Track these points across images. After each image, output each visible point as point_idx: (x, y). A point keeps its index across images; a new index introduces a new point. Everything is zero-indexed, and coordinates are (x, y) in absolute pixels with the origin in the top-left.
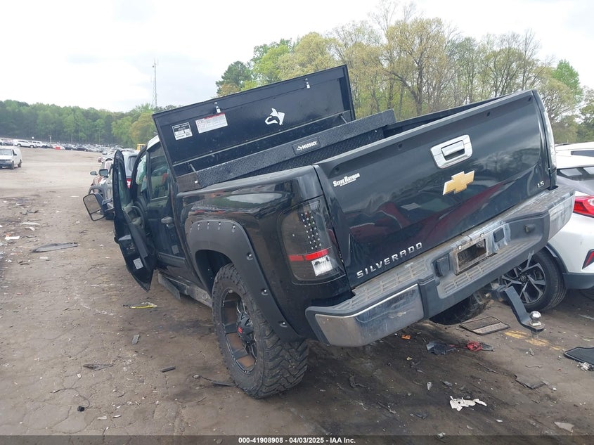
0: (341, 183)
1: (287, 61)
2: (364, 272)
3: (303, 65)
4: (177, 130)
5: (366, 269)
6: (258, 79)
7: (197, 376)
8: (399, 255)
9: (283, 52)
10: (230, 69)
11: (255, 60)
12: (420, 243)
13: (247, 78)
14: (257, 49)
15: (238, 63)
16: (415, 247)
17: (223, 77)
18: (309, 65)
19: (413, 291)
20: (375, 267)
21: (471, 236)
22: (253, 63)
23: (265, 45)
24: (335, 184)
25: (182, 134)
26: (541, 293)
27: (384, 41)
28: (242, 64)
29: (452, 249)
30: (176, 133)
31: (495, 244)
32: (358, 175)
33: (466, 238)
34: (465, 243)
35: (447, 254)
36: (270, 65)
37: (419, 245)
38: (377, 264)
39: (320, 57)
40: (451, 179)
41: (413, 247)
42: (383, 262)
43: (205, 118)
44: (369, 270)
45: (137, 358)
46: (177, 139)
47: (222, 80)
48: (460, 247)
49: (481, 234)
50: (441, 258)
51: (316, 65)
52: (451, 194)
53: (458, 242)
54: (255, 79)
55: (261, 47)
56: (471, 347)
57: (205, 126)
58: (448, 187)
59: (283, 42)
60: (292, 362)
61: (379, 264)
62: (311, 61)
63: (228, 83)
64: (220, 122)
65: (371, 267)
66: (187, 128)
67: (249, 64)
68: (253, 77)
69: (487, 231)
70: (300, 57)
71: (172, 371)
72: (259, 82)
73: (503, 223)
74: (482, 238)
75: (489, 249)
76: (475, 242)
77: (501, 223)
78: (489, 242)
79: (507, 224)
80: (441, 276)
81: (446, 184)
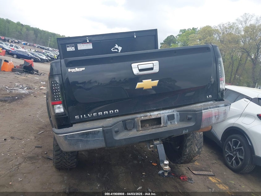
0: (73, 70)
1: (193, 37)
2: (80, 117)
3: (200, 40)
4: (68, 47)
5: (81, 116)
6: (179, 44)
7: (46, 152)
8: (103, 113)
9: (192, 33)
10: (168, 38)
11: (179, 35)
12: (118, 110)
13: (174, 43)
14: (181, 31)
15: (172, 36)
16: (114, 111)
17: (164, 41)
18: (202, 40)
19: (99, 132)
20: (87, 115)
21: (152, 114)
22: (178, 37)
23: (185, 29)
24: (69, 70)
25: (70, 49)
26: (240, 163)
27: (243, 33)
28: (174, 36)
29: (137, 118)
30: (68, 48)
31: (168, 121)
33: (148, 114)
34: (146, 116)
35: (133, 119)
36: (185, 38)
37: (117, 111)
38: (89, 115)
39: (209, 37)
40: (142, 82)
41: (112, 111)
42: (93, 115)
43: (82, 44)
44: (83, 116)
45: (33, 139)
46: (67, 51)
47: (163, 42)
48: (142, 118)
49: (163, 114)
50: (128, 120)
51: (206, 41)
52: (141, 89)
53: (142, 115)
54: (178, 43)
55: (183, 30)
56: (182, 178)
57: (81, 47)
58: (139, 85)
59: (193, 28)
60: (67, 155)
61: (90, 115)
62: (204, 38)
63: (165, 44)
64: (90, 46)
65: (85, 115)
66: (73, 46)
67: (176, 36)
68: (177, 42)
69: (163, 113)
70: (199, 36)
71: (39, 148)
72: (179, 45)
73: (175, 111)
74: (159, 116)
75: (164, 123)
76: (153, 117)
77: (174, 111)
78: (163, 120)
79: (178, 113)
80: (127, 129)
81: (138, 84)
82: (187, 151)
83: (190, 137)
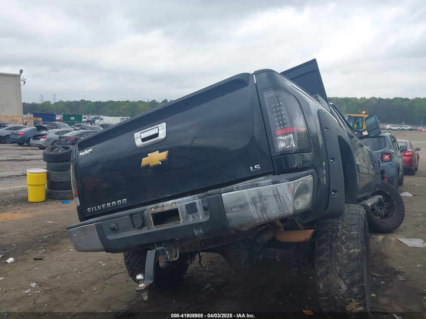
0: (83, 154)
5: (92, 208)
8: (111, 204)
12: (126, 200)
16: (122, 201)
20: (97, 208)
21: (164, 204)
29: (147, 210)
31: (188, 215)
32: (91, 150)
34: (158, 207)
35: (143, 212)
37: (124, 201)
40: (147, 156)
41: (120, 201)
42: (102, 206)
44: (94, 209)
48: (153, 210)
49: (180, 203)
52: (148, 166)
53: (152, 206)
58: (145, 161)
61: (100, 207)
65: (95, 207)
73: (196, 198)
74: (174, 207)
75: (183, 218)
76: (167, 209)
77: (194, 198)
78: (182, 213)
79: (200, 200)
80: (135, 227)
81: (143, 159)
82: (321, 286)
83: (323, 258)
